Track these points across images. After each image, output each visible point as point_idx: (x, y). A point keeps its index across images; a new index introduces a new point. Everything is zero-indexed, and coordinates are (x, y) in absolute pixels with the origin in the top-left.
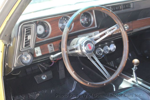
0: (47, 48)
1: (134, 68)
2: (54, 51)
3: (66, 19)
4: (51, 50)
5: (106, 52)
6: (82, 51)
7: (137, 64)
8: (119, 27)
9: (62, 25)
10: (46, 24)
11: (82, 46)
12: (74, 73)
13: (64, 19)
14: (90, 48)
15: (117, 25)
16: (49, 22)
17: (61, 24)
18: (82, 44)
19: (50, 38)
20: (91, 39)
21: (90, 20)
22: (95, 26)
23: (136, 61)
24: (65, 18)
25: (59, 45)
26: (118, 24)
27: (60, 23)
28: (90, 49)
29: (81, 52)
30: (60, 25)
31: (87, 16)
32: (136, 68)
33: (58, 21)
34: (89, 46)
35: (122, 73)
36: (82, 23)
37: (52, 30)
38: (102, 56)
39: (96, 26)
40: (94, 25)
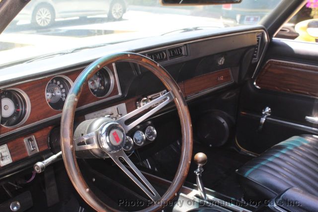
0: (24, 146)
1: (198, 170)
2: (38, 151)
3: (58, 83)
4: (32, 149)
5: (138, 143)
6: (100, 147)
7: (203, 162)
8: (174, 97)
9: (53, 95)
10: (20, 96)
11: (101, 135)
12: (89, 193)
13: (56, 83)
14: (117, 139)
15: (170, 93)
16: (26, 91)
17: (50, 94)
18: (100, 132)
19: (29, 125)
20: (118, 122)
21: (106, 83)
22: (117, 93)
23: (200, 156)
24: (56, 81)
25: (48, 138)
26: (172, 91)
27: (47, 92)
28: (117, 142)
29: (98, 149)
30: (48, 95)
31: (101, 75)
32: (201, 171)
33: (45, 88)
34: (116, 136)
35: (184, 185)
36: (91, 89)
37: (32, 108)
38: (131, 151)
39: (120, 94)
40: (115, 91)
